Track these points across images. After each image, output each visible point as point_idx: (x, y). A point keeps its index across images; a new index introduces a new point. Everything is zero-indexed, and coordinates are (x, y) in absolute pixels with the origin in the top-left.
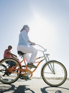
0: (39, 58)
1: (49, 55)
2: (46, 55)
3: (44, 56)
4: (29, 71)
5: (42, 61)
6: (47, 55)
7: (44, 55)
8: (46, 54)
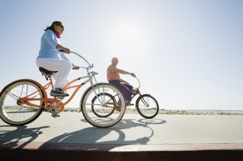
0: (79, 79)
1: (97, 74)
2: (91, 74)
3: (87, 75)
4: (59, 101)
5: (83, 84)
6: (94, 74)
7: (89, 74)
8: (91, 72)
